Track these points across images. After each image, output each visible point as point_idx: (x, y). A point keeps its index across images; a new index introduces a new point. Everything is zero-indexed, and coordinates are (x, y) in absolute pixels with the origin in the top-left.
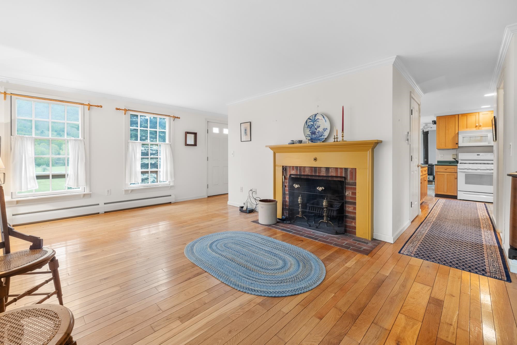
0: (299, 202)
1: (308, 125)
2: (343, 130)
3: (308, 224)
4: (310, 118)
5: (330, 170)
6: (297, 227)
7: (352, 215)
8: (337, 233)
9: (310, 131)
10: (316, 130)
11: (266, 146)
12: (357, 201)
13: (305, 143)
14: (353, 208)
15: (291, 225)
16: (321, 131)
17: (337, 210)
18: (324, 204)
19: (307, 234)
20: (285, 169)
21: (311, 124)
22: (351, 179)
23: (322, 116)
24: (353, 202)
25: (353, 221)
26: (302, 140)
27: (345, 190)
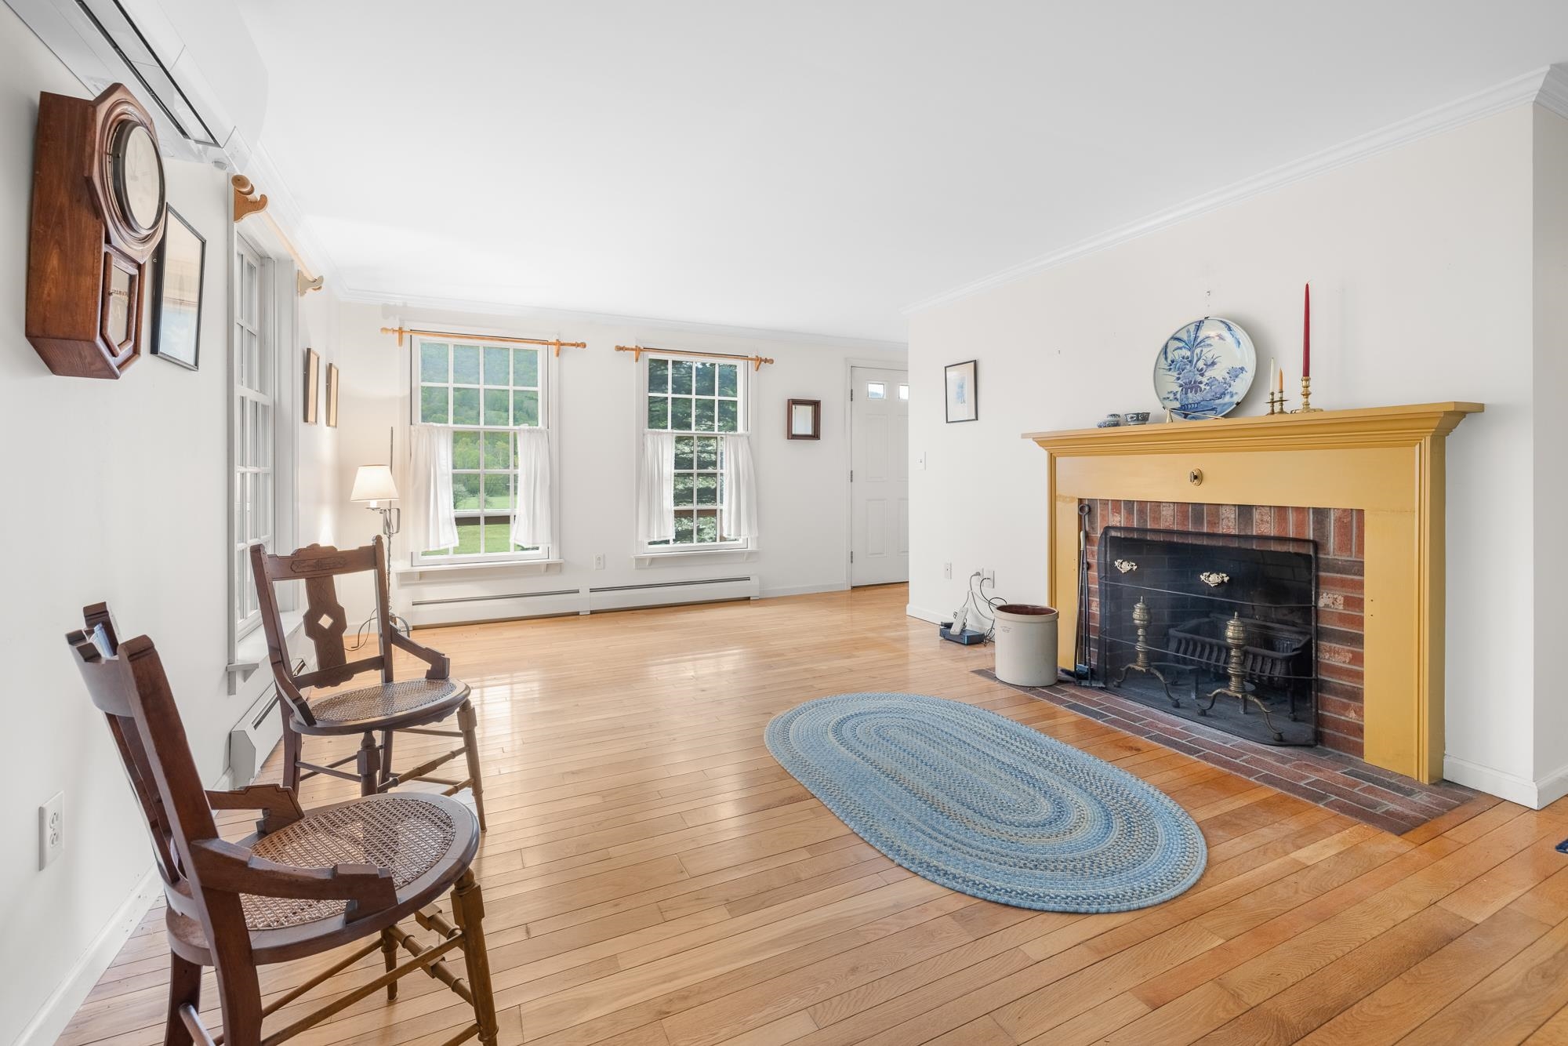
0: (1137, 622)
1: (1173, 362)
2: (1306, 373)
3: (1167, 698)
4: (1178, 336)
5: (1256, 515)
6: (1129, 702)
7: (1346, 683)
8: (1281, 741)
9: (1178, 379)
10: (1202, 375)
11: (1024, 436)
12: (1368, 632)
13: (1160, 420)
14: (1351, 655)
15: (1105, 695)
16: (1221, 379)
17: (1288, 659)
18: (1230, 633)
19: (1161, 730)
20: (1086, 509)
21: (1184, 354)
22: (1341, 549)
23: (1223, 326)
24: (1351, 633)
25: (1352, 703)
26: (1148, 414)
27: (1317, 588)
